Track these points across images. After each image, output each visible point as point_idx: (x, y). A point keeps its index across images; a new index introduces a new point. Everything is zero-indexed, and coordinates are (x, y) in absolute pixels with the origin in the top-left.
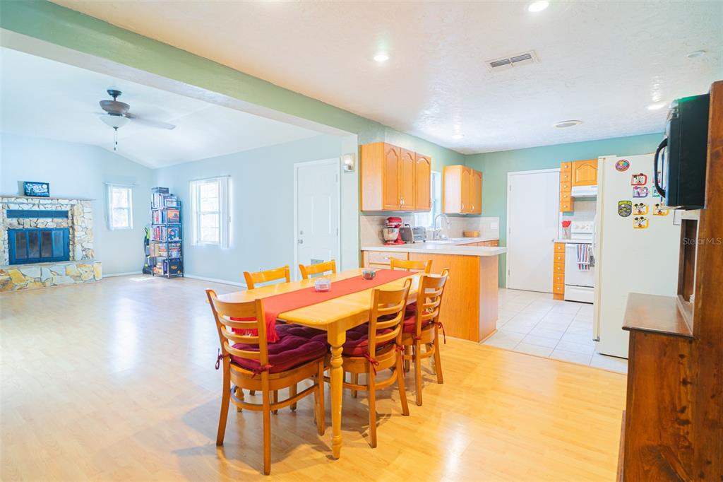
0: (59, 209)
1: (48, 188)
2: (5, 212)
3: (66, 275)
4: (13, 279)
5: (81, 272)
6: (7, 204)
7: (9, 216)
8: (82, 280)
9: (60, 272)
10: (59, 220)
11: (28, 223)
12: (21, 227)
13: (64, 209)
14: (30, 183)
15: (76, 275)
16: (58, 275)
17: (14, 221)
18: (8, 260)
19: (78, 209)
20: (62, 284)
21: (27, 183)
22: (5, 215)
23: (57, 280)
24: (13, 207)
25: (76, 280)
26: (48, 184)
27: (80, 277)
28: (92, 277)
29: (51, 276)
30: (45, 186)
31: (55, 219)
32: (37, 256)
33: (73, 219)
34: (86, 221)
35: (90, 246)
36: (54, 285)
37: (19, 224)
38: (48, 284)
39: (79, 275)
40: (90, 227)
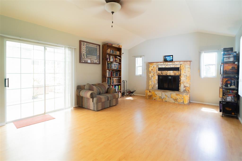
0: (176, 67)
1: (173, 57)
2: (158, 68)
3: (171, 98)
4: (153, 95)
5: (178, 98)
6: (158, 65)
7: (159, 70)
8: (178, 102)
9: (168, 96)
10: (176, 72)
11: (165, 73)
12: (162, 74)
13: (178, 66)
14: (166, 56)
15: (175, 99)
16: (168, 97)
17: (160, 72)
18: (157, 87)
19: (183, 66)
20: (169, 102)
21: (165, 56)
22: (157, 70)
23: (167, 99)
24: (160, 67)
25: (175, 101)
26: (172, 56)
27: (177, 100)
28: (182, 101)
29: (165, 97)
30: (171, 57)
31: (174, 71)
32: (167, 87)
33: (181, 71)
34: (186, 72)
35: (188, 85)
36: (166, 101)
37: (161, 73)
38: (164, 100)
39: (177, 99)
40: (188, 75)
